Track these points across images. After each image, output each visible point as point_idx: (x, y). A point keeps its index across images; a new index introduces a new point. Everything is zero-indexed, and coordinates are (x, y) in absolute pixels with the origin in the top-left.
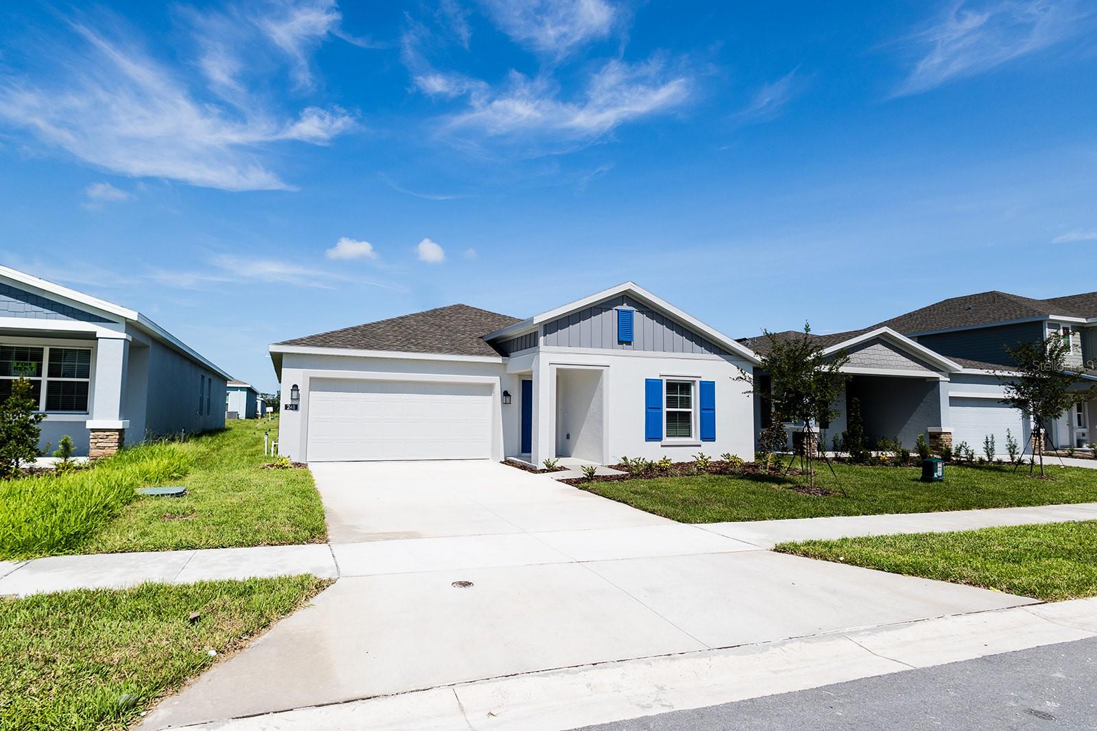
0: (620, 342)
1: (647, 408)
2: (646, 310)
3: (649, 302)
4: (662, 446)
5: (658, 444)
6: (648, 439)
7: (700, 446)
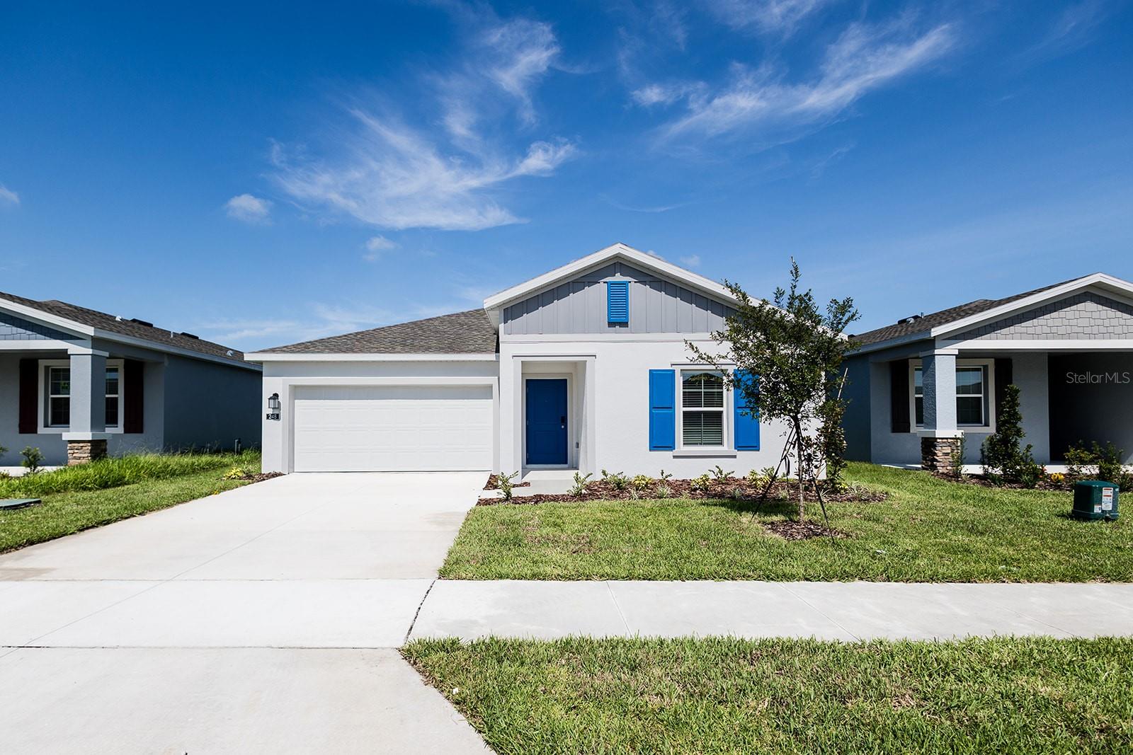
0: (611, 324)
1: (652, 407)
2: (648, 279)
3: (655, 270)
4: (674, 457)
5: (669, 454)
6: (654, 447)
7: (735, 457)
